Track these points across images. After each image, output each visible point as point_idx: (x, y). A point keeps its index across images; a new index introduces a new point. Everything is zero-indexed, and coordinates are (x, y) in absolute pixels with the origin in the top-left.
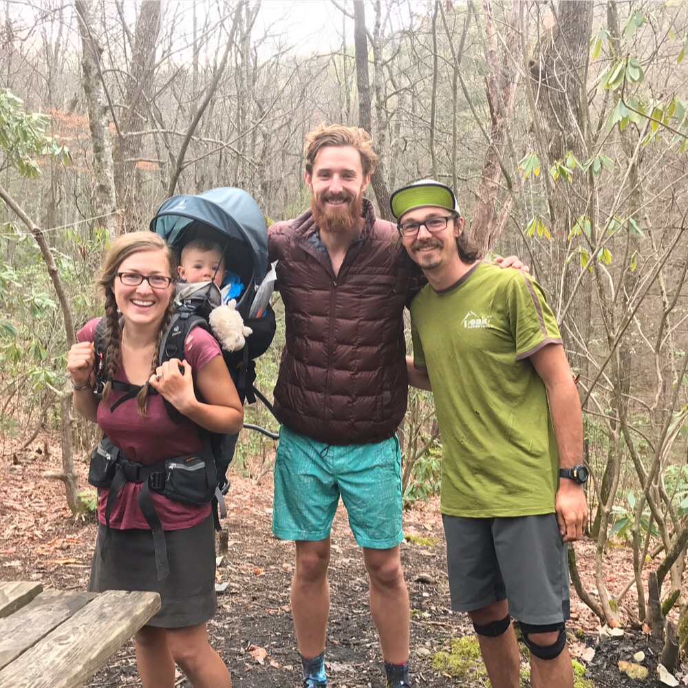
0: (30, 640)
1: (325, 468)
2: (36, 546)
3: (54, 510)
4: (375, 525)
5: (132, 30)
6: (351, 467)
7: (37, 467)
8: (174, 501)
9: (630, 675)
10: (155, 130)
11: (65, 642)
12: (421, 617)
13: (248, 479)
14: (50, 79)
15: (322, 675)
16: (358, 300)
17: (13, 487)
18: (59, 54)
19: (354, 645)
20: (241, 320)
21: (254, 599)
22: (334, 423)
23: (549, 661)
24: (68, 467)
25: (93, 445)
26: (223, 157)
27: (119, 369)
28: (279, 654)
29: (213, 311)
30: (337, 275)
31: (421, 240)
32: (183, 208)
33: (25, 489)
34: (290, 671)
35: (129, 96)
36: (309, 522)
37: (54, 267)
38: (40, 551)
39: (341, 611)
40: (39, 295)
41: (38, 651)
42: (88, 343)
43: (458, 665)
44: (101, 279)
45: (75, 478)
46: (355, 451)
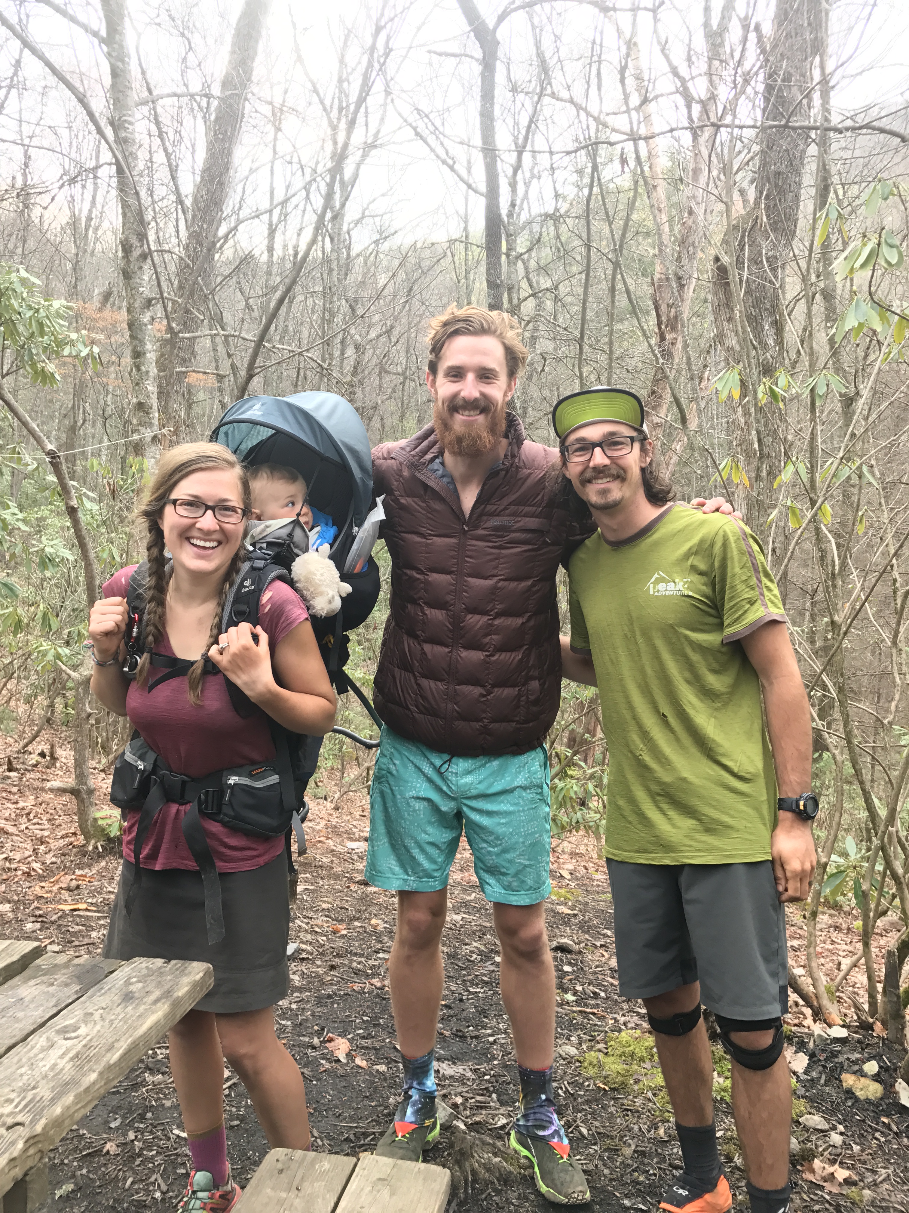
0: (20, 1030)
1: (445, 788)
2: (33, 884)
3: (60, 834)
4: (512, 871)
5: (188, 202)
6: (481, 788)
7: (38, 775)
8: (234, 830)
9: (858, 1094)
10: (215, 332)
11: (73, 1035)
12: (562, 1000)
13: (321, 801)
14: (78, 262)
15: (431, 1083)
16: (496, 551)
17: (5, 802)
18: (91, 231)
19: (472, 1038)
20: (336, 574)
21: (332, 967)
22: (460, 725)
23: (760, 1072)
24: (81, 777)
25: (115, 748)
26: (302, 373)
27: (161, 637)
28: (367, 1048)
29: (297, 559)
30: (467, 516)
31: (595, 468)
32: (259, 413)
33: (21, 804)
34: (383, 1073)
35: (181, 287)
36: (419, 864)
37: (74, 503)
38: (38, 891)
39: (453, 988)
40: (52, 543)
41: (32, 1048)
42: (118, 599)
43: (618, 1073)
44: (143, 507)
45: (91, 792)
46: (488, 765)
